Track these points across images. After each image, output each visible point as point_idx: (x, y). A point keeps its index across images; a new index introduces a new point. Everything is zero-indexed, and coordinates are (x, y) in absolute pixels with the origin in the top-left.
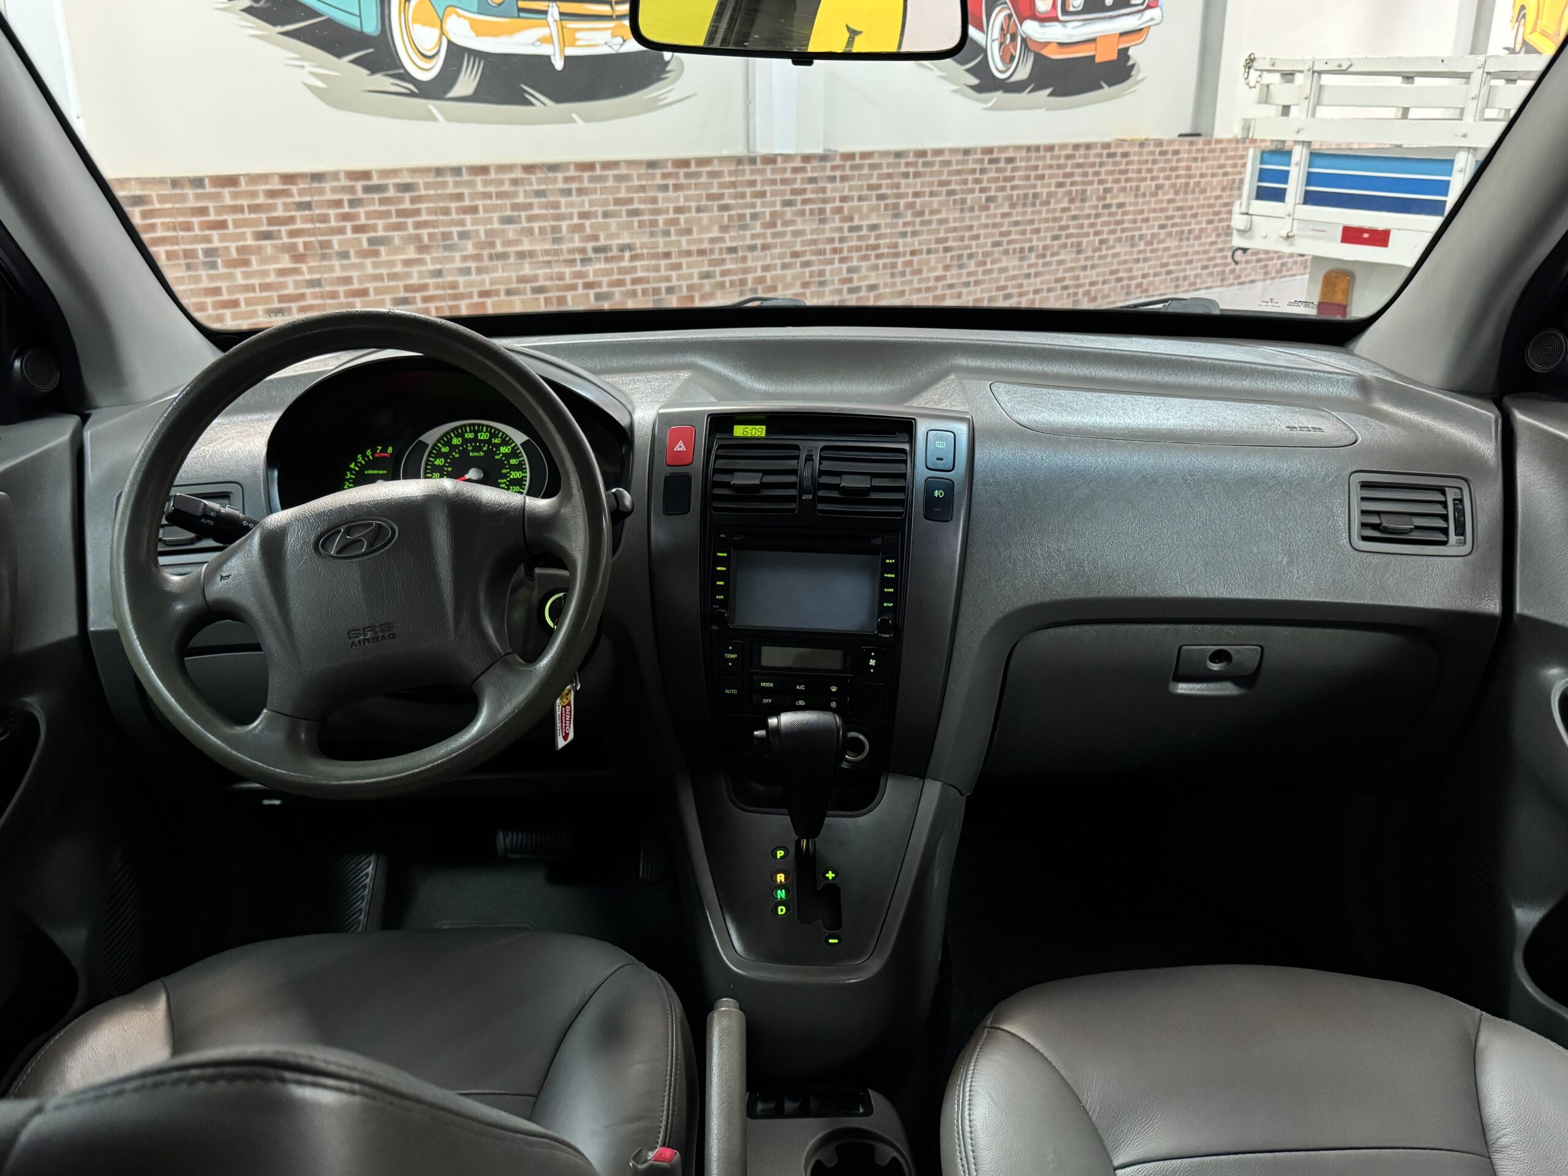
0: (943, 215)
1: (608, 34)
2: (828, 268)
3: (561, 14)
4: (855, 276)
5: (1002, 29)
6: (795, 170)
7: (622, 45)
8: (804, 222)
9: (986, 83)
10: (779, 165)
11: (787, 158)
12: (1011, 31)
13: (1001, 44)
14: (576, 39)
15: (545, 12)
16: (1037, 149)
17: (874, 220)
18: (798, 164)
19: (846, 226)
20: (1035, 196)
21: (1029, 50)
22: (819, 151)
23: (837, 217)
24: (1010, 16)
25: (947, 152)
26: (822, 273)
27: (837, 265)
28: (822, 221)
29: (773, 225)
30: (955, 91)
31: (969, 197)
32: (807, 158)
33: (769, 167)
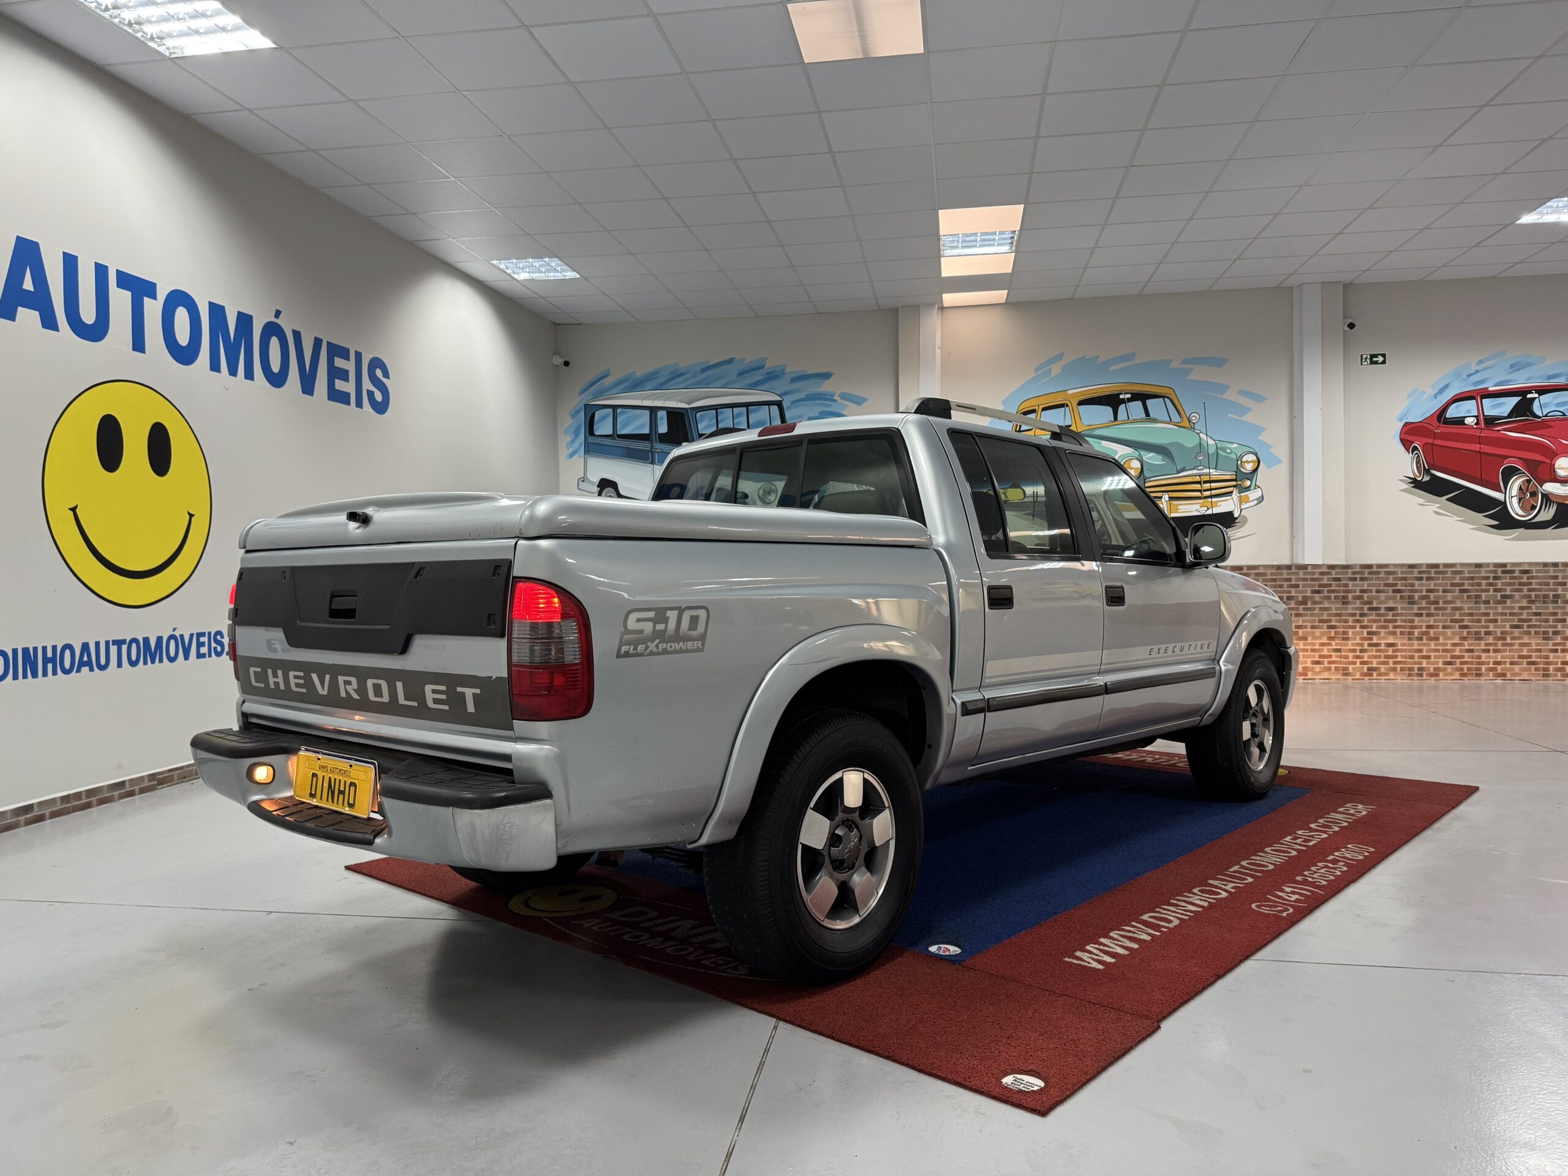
0: (1458, 605)
1: (1199, 506)
2: (1350, 631)
3: (1170, 498)
4: (1375, 637)
5: (1521, 489)
6: (1322, 574)
7: (1206, 511)
8: (1330, 603)
9: (1504, 521)
10: (1309, 570)
11: (1315, 566)
12: (1531, 490)
13: (1520, 500)
14: (1179, 509)
15: (1161, 498)
16: (1555, 565)
17: (1391, 604)
18: (1325, 570)
19: (1366, 607)
20: (1556, 596)
21: (1551, 501)
22: (1343, 563)
23: (1358, 602)
24: (1529, 481)
25: (1458, 566)
26: (1344, 633)
27: (1358, 629)
28: (1347, 603)
29: (1306, 604)
30: (1474, 529)
31: (1484, 595)
32: (1332, 567)
33: (1301, 572)
